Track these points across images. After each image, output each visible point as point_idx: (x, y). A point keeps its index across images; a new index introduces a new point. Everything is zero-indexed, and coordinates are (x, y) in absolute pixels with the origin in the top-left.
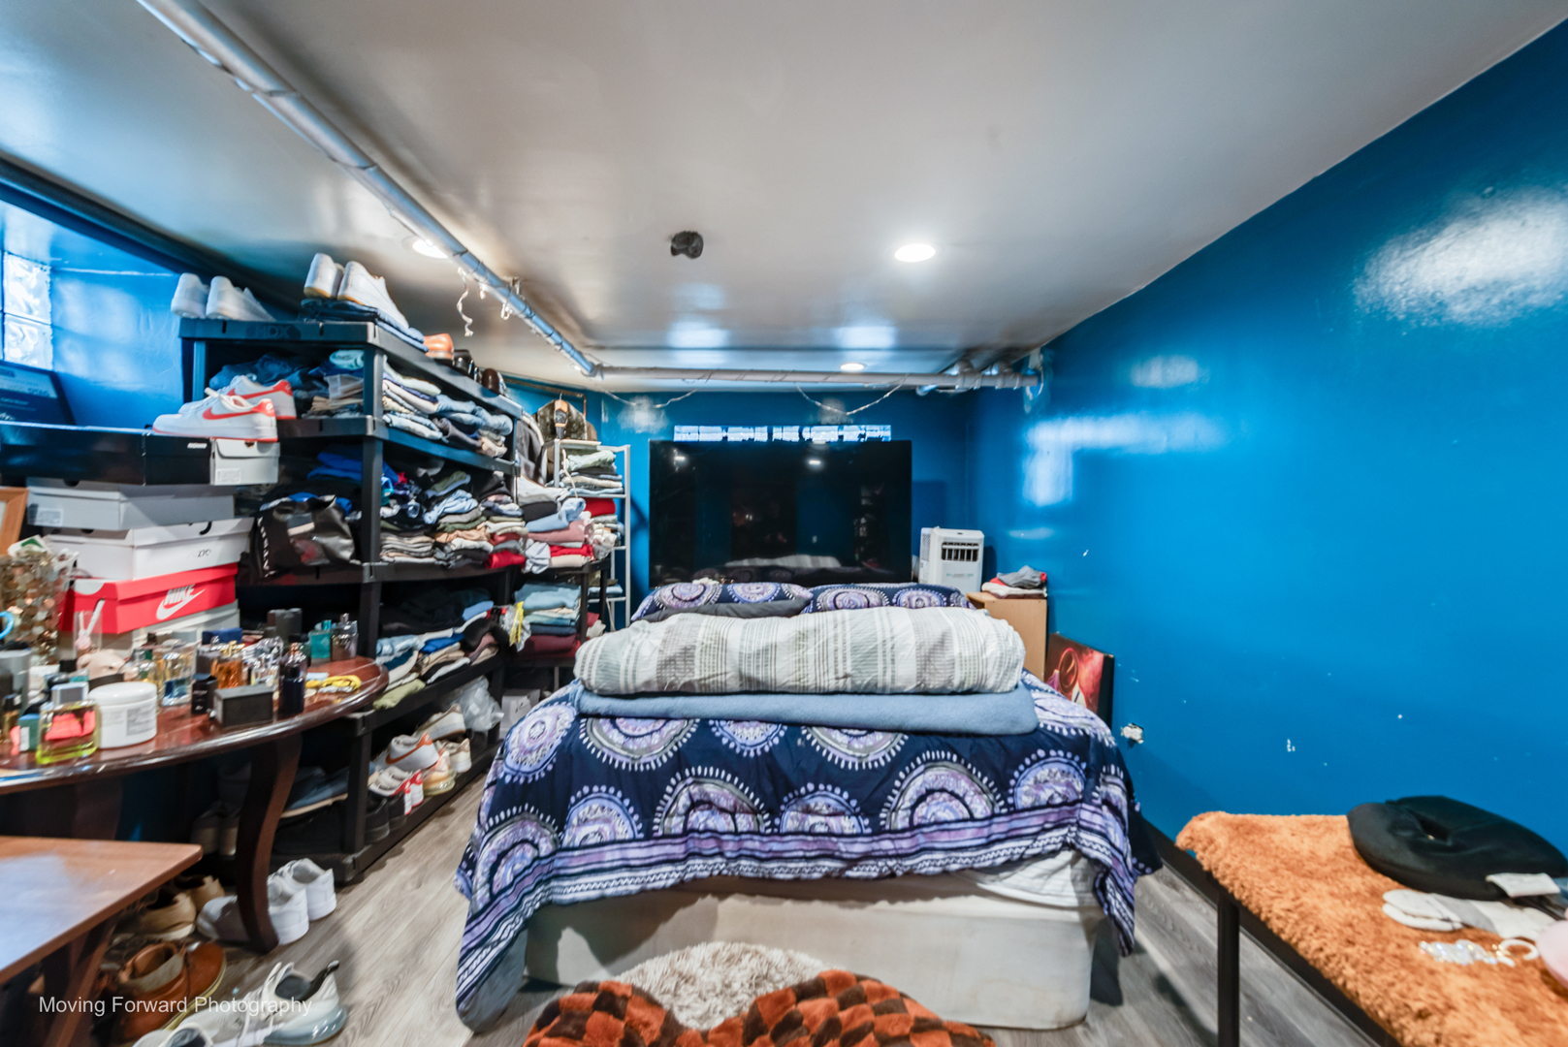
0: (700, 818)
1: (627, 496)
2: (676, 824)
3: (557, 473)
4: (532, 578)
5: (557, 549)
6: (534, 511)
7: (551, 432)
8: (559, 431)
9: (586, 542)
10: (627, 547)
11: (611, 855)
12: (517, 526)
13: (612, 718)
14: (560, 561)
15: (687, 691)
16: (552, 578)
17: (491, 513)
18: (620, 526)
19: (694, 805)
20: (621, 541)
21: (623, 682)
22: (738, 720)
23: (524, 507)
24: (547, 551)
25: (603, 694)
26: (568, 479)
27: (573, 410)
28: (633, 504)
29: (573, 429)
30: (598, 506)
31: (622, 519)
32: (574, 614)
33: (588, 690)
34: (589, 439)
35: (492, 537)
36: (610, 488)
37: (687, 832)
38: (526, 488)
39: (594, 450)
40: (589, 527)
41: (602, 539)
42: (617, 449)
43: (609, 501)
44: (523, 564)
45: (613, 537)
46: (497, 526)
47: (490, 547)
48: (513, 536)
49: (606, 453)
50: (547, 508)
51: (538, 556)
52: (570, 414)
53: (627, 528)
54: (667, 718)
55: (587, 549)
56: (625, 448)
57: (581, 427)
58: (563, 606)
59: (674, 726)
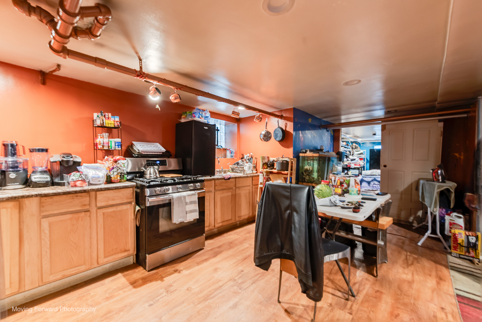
0: (374, 185)
1: (365, 158)
2: (372, 185)
3: (354, 154)
4: (352, 169)
5: (355, 165)
6: (352, 160)
7: (353, 148)
8: (354, 148)
9: (359, 164)
10: (365, 165)
11: (366, 187)
12: (350, 162)
13: (366, 177)
14: (356, 166)
15: (373, 175)
16: (355, 169)
17: (348, 160)
18: (364, 162)
19: (374, 184)
20: (364, 164)
21: (367, 174)
22: (378, 178)
23: (351, 160)
24: (354, 165)
25: (365, 175)
26: (356, 155)
27: (356, 145)
28: (367, 159)
29: (356, 148)
30: (361, 159)
31: (364, 161)
32: (358, 173)
33: (364, 175)
34: (359, 149)
35: (348, 163)
36: (362, 156)
37: (373, 186)
38: (351, 157)
39: (360, 151)
40: (360, 162)
41: (362, 164)
42: (364, 150)
43: (362, 158)
44: (350, 167)
45: (363, 164)
46: (349, 162)
47: (348, 164)
48: (350, 163)
49: (362, 151)
50: (354, 160)
51: (353, 166)
52: (355, 146)
53: (365, 162)
54: (371, 177)
55: (360, 165)
56: (365, 150)
57: (357, 147)
58: (356, 172)
59: (372, 178)
